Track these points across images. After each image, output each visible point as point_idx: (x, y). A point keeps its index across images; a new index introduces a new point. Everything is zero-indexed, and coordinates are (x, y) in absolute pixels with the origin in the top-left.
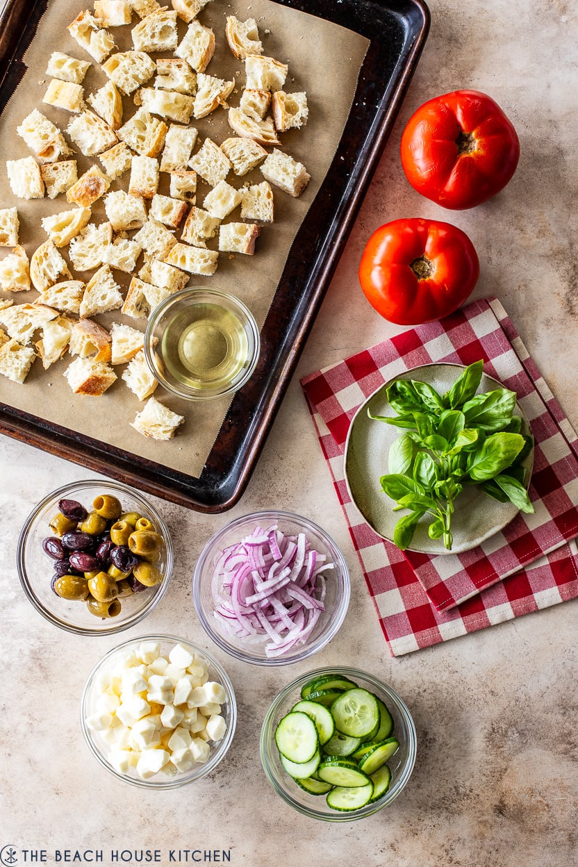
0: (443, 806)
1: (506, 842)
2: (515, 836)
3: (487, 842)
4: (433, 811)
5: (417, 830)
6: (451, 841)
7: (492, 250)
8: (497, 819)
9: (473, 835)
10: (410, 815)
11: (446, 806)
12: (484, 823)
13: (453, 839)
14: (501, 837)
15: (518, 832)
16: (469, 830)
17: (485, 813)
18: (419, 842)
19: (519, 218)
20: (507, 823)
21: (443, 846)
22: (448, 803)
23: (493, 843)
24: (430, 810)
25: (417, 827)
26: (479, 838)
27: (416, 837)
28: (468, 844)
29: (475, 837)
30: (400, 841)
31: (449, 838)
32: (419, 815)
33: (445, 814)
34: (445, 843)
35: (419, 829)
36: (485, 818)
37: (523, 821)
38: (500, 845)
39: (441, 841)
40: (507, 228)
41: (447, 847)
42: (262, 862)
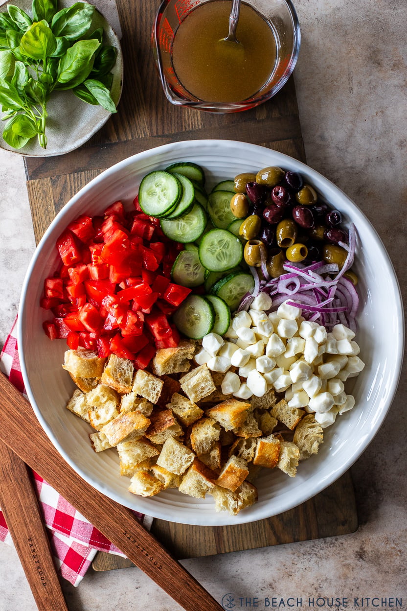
0: (313, 552)
1: (366, 581)
2: (373, 576)
3: (350, 582)
4: (305, 557)
5: (292, 572)
6: (320, 581)
7: (353, 81)
8: (359, 562)
9: (338, 575)
10: (285, 560)
11: (316, 552)
12: (347, 566)
13: (322, 579)
14: (361, 577)
15: (375, 573)
16: (335, 572)
17: (348, 558)
18: (293, 581)
19: (376, 53)
20: (367, 565)
21: (313, 585)
22: (317, 550)
23: (354, 582)
24: (302, 556)
25: (291, 570)
26: (343, 578)
27: (291, 578)
28: (333, 583)
29: (340, 577)
30: (277, 581)
31: (319, 578)
32: (293, 560)
33: (314, 559)
34: (315, 582)
35: (293, 571)
36: (347, 562)
37: (379, 564)
38: (360, 584)
39: (311, 581)
40: (366, 62)
41: (316, 586)
42: (163, 599)
